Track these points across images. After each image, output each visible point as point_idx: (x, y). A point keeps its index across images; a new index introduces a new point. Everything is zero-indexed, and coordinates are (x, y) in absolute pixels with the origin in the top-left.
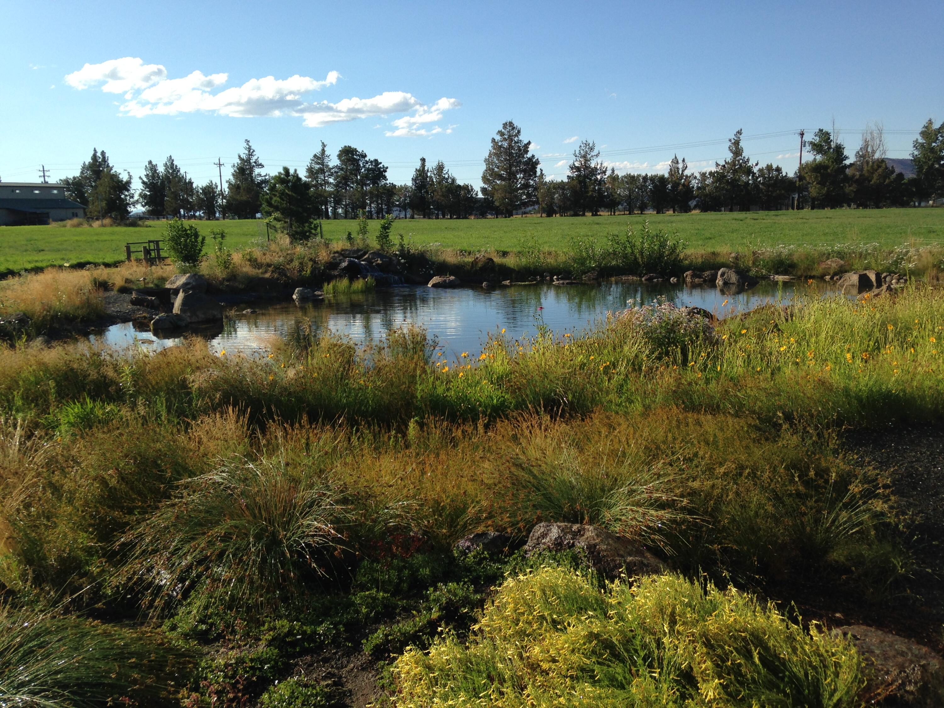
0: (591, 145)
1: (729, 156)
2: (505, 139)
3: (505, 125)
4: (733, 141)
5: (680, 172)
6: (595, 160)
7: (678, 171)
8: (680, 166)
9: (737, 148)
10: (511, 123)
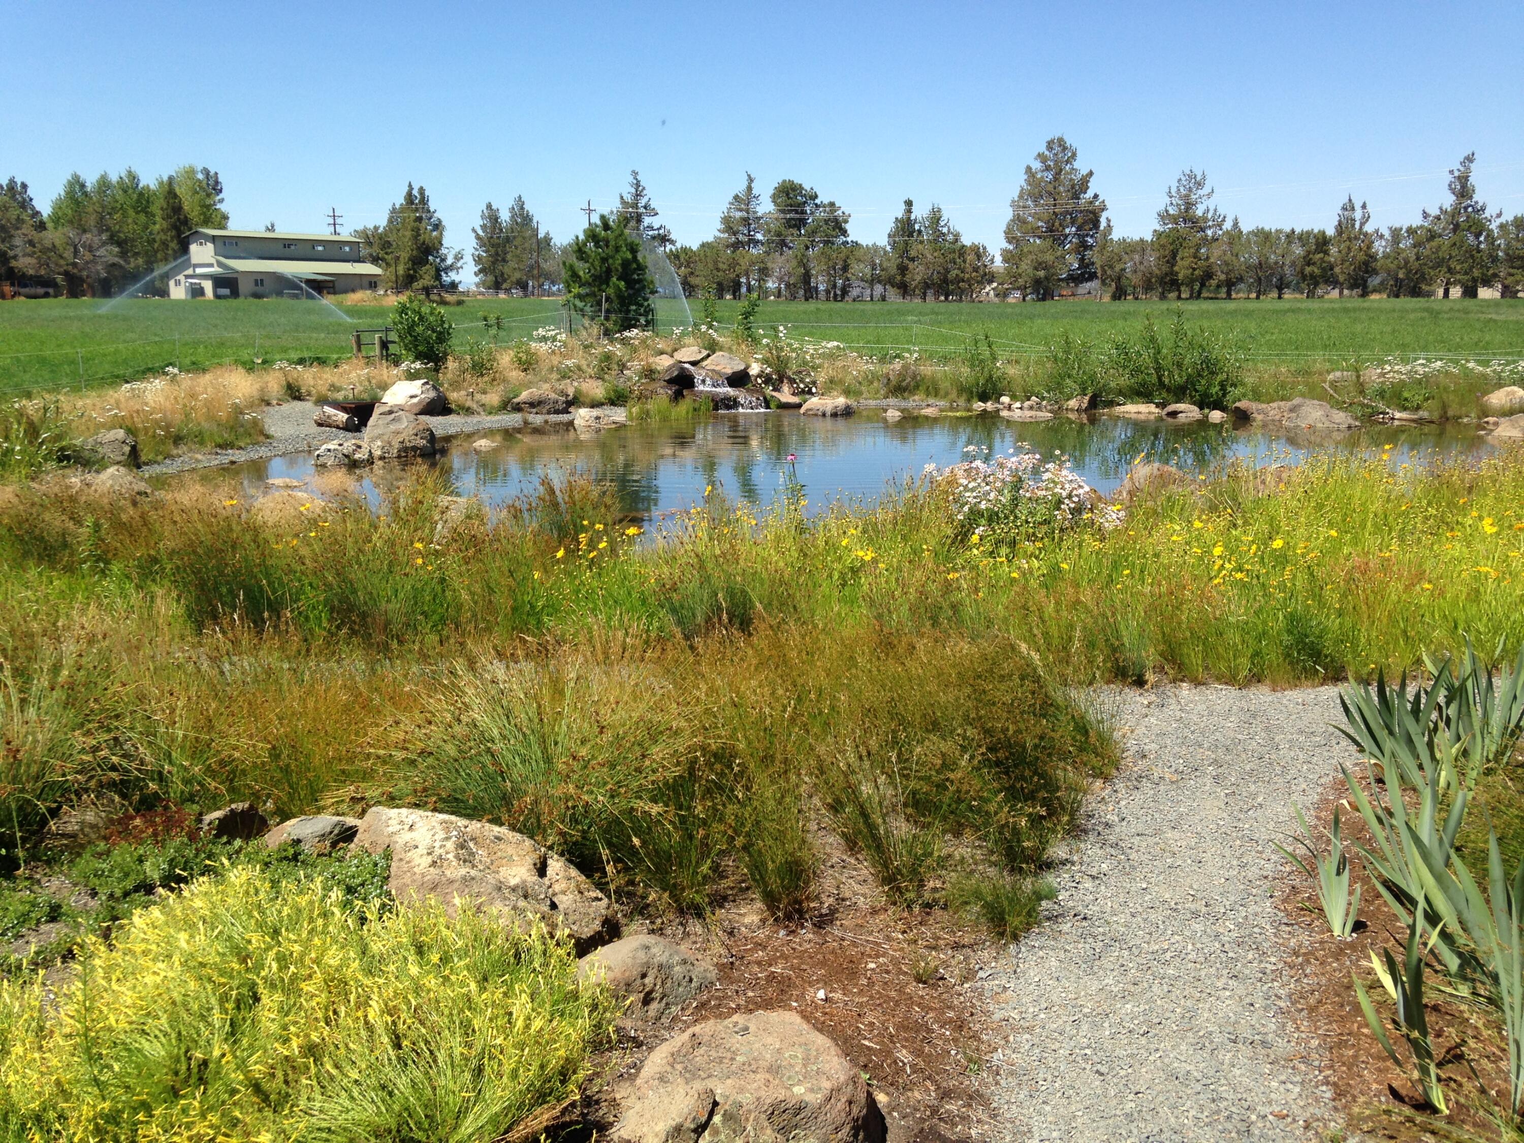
0: (1198, 179)
1: (1448, 201)
2: (1048, 168)
3: (1050, 145)
4: (1457, 174)
5: (1357, 226)
6: (1205, 204)
7: (1353, 225)
8: (1358, 215)
9: (1464, 186)
10: (1061, 141)
